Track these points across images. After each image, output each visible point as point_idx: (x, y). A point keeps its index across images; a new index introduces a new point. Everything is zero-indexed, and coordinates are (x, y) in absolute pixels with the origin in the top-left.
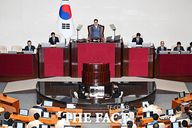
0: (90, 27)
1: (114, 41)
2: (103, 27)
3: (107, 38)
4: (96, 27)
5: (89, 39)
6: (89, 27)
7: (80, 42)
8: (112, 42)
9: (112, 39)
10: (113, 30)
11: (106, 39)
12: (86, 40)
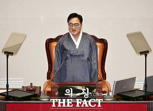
0: (54, 44)
1: (143, 94)
2: (104, 42)
3: (118, 84)
4: (77, 43)
5: (49, 89)
6: (49, 42)
7: (14, 98)
8: (137, 98)
9: (136, 87)
10: (141, 53)
11: (112, 87)
12: (37, 92)
